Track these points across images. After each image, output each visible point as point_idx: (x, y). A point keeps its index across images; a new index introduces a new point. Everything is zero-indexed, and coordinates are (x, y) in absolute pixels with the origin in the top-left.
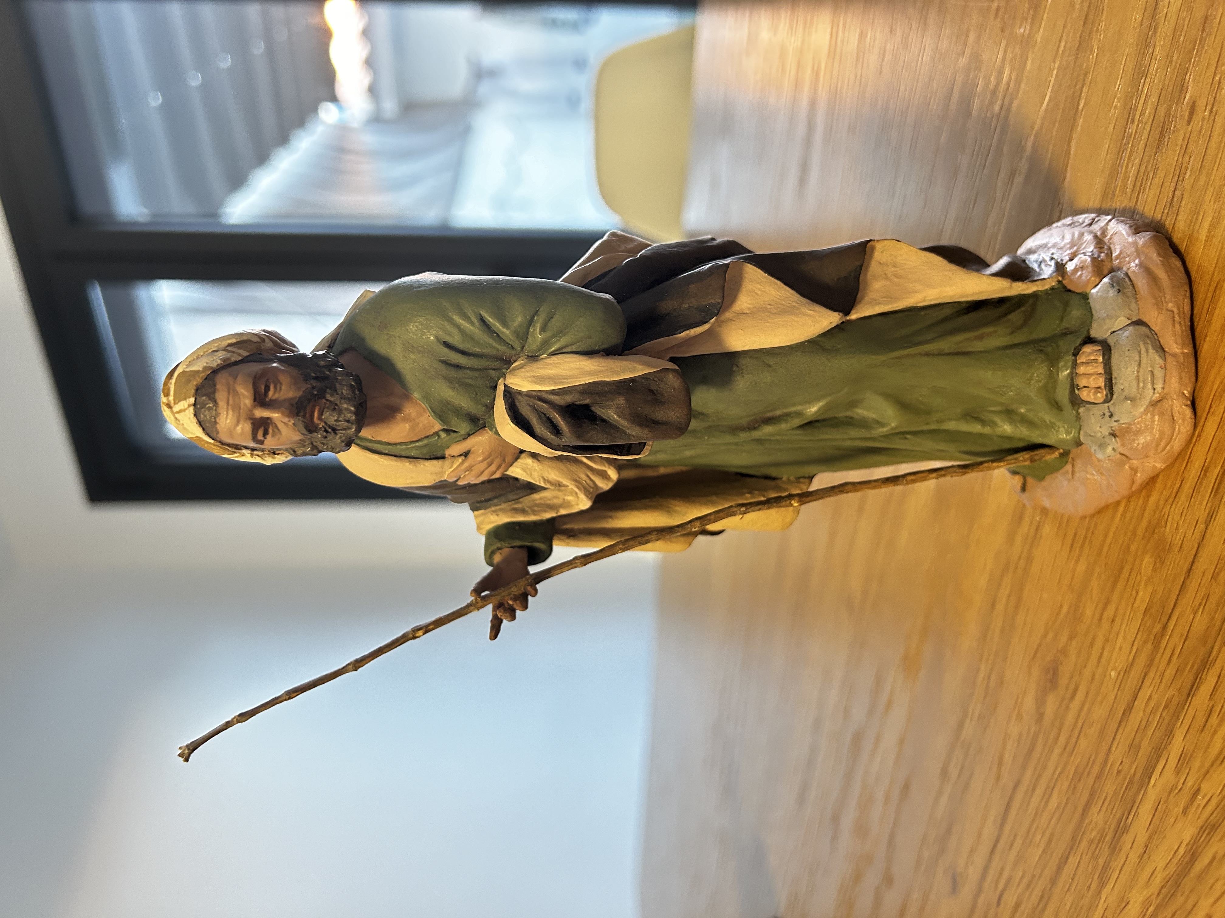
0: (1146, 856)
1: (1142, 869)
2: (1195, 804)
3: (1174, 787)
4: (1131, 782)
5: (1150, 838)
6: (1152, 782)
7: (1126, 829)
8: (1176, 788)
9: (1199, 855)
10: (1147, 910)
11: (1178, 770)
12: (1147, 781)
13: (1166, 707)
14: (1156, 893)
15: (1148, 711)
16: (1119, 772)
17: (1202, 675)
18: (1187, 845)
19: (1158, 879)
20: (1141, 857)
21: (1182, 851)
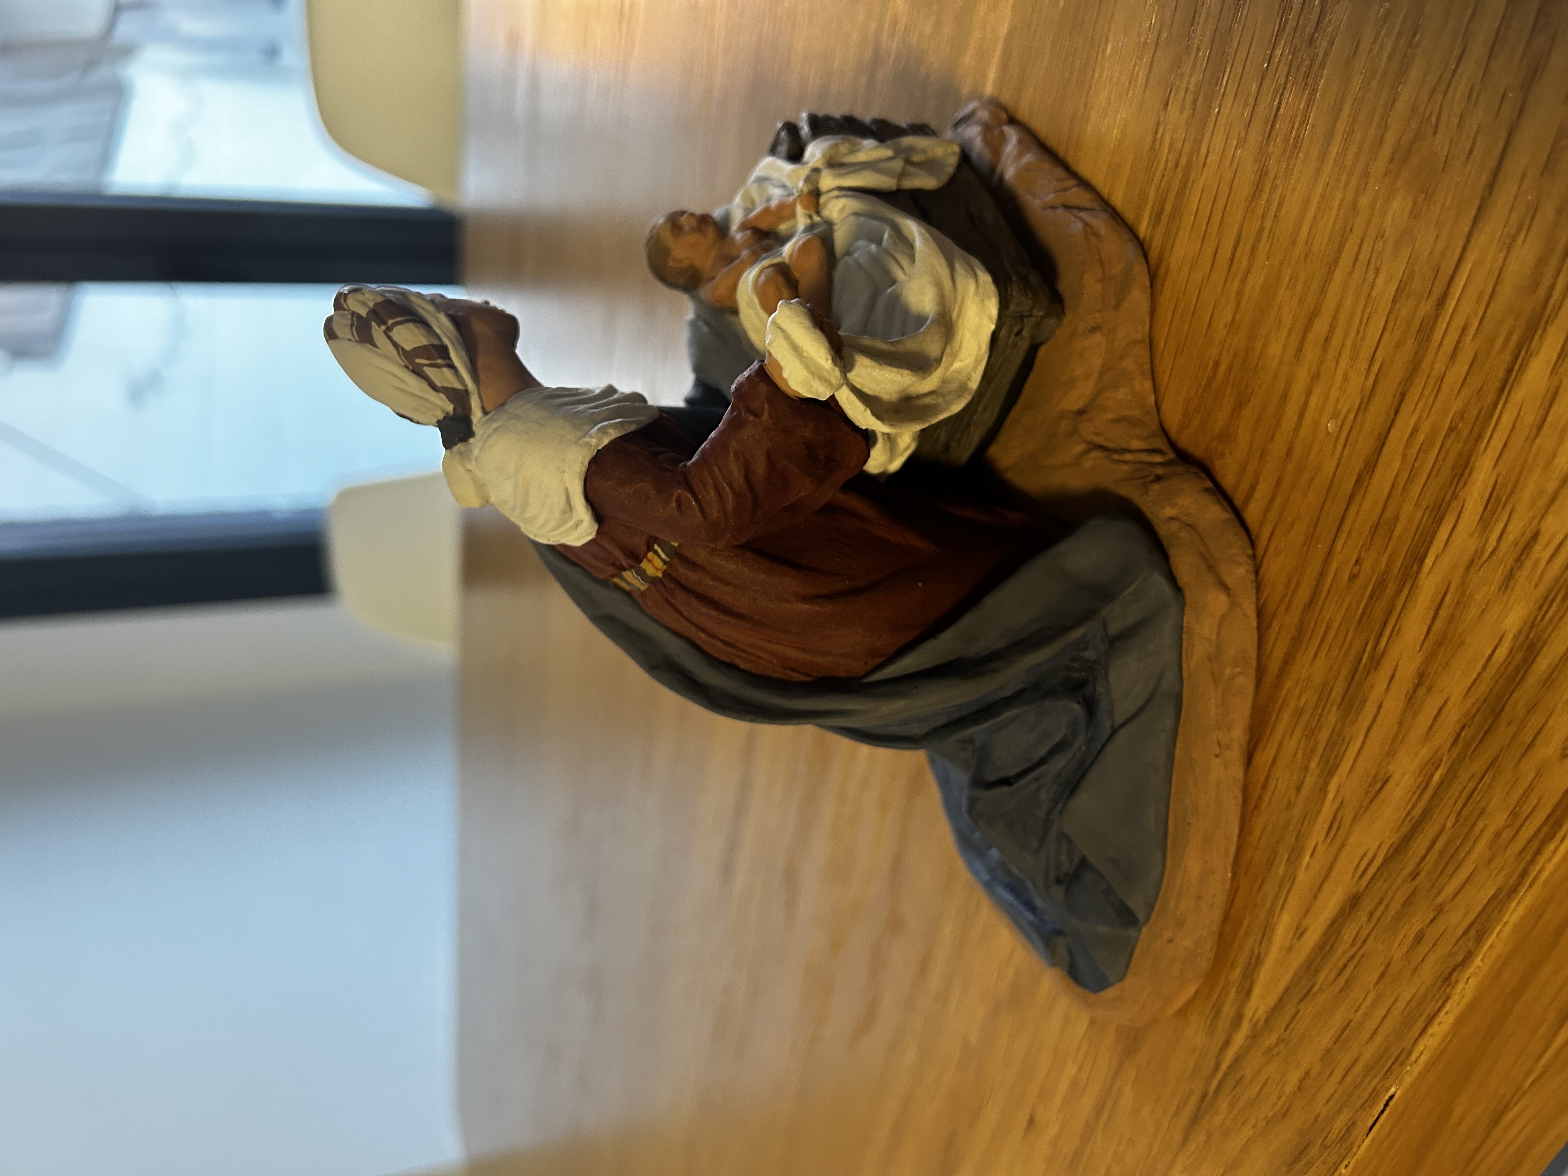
0: (1423, 690)
1: (1415, 717)
2: (1529, 564)
3: (1478, 553)
4: (1381, 584)
5: (1430, 658)
6: (1429, 561)
7: (1376, 662)
8: (1481, 555)
9: (1545, 643)
10: (1432, 776)
11: (1485, 522)
12: (1415, 568)
13: (1452, 429)
14: (1448, 744)
15: (1413, 451)
16: (1353, 577)
17: (1531, 342)
18: (1516, 638)
19: (1452, 717)
20: (1411, 698)
21: (1502, 653)
